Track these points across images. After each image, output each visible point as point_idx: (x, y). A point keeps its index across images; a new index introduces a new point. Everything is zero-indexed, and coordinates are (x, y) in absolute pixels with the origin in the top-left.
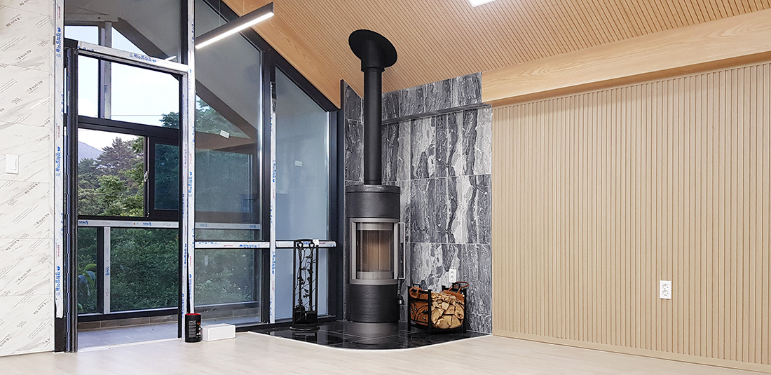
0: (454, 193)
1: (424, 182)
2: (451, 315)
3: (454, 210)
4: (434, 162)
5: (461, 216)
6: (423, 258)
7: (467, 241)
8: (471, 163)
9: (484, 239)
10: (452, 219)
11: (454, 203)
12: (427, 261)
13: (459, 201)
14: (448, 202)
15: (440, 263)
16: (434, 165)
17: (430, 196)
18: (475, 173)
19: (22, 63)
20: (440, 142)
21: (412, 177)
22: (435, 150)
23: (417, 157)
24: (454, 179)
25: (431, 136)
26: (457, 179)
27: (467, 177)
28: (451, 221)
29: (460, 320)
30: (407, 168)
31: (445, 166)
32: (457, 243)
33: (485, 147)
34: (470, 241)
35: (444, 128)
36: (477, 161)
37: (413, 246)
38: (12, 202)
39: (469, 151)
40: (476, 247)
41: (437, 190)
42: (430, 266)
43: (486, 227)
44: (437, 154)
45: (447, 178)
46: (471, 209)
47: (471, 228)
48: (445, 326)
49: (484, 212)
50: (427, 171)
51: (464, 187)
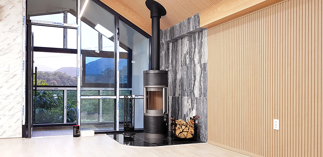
0: (195, 73)
1: (185, 68)
2: (187, 132)
3: (195, 81)
4: (188, 58)
5: (197, 83)
6: (185, 103)
7: (199, 96)
8: (200, 57)
9: (205, 95)
10: (194, 85)
11: (195, 77)
12: (186, 105)
13: (196, 76)
14: (193, 77)
15: (190, 107)
16: (188, 59)
17: (187, 75)
18: (202, 63)
19: (11, 30)
20: (190, 48)
21: (181, 66)
22: (189, 52)
23: (183, 56)
24: (195, 65)
25: (187, 46)
26: (196, 66)
27: (199, 64)
28: (194, 86)
29: (192, 135)
30: (180, 62)
31: (192, 60)
32: (196, 97)
33: (206, 49)
34: (200, 96)
35: (192, 41)
36: (203, 57)
37: (182, 98)
38: (7, 82)
39: (200, 52)
40: (202, 99)
41: (189, 71)
42: (187, 108)
43: (206, 89)
44: (189, 54)
45: (193, 65)
46: (200, 80)
47: (200, 89)
48: (183, 137)
49: (205, 82)
50: (186, 63)
51: (198, 69)
